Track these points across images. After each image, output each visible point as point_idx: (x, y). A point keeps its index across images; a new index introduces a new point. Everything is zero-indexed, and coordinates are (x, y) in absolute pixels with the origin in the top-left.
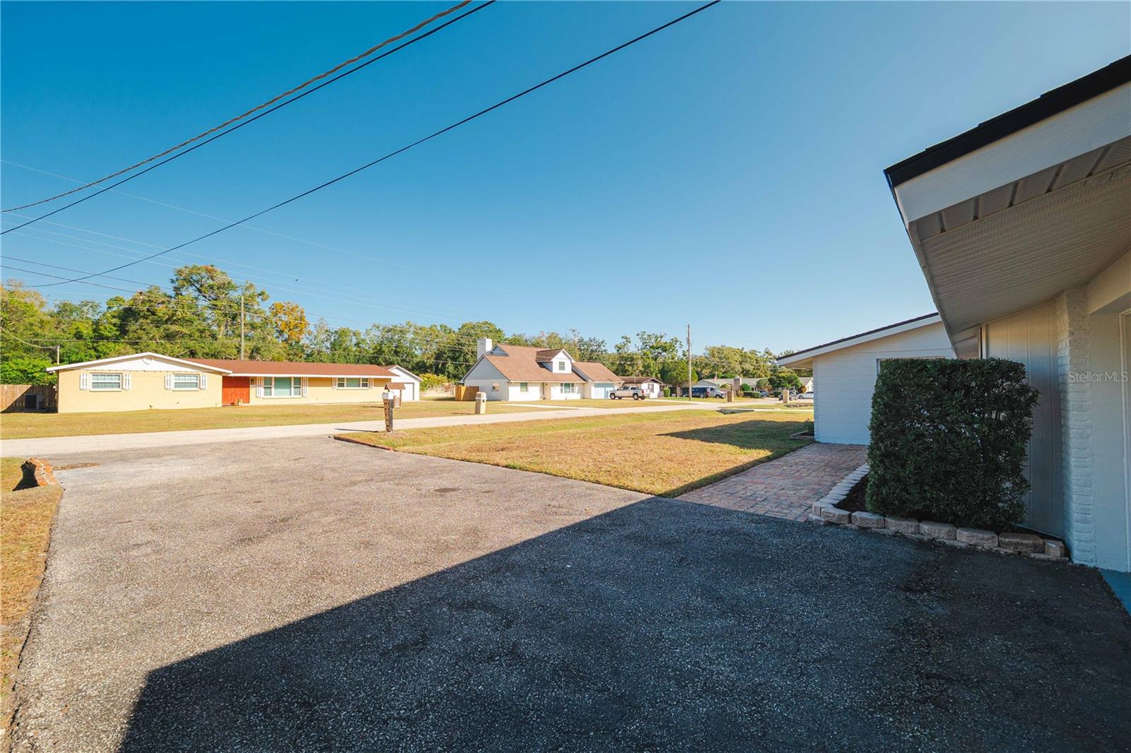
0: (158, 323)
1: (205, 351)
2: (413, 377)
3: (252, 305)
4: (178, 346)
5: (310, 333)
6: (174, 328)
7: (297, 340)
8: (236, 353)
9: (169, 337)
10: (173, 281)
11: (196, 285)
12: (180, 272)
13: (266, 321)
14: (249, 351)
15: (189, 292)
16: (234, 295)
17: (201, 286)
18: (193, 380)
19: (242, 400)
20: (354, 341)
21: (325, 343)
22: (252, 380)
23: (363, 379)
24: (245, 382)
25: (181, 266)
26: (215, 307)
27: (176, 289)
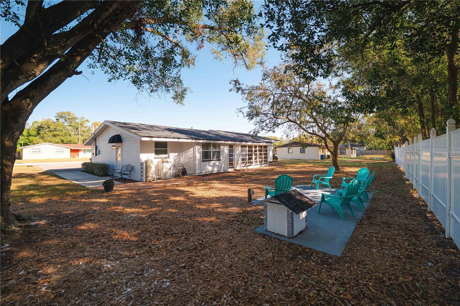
0: (50, 131)
3: (83, 125)
4: (57, 139)
6: (56, 133)
9: (54, 136)
10: (56, 117)
11: (64, 118)
12: (58, 114)
14: (82, 140)
15: (62, 120)
16: (77, 121)
17: (66, 118)
18: (61, 150)
19: (76, 156)
22: (80, 150)
24: (77, 151)
25: (58, 112)
26: (70, 125)
27: (57, 120)
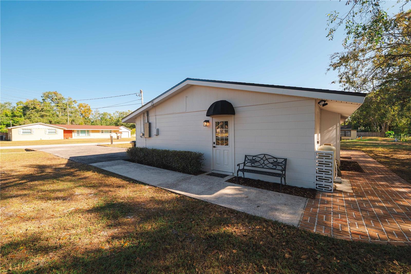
0: (37, 111)
1: (55, 121)
2: (128, 130)
3: (71, 105)
4: (45, 119)
5: (92, 114)
6: (43, 113)
7: (88, 117)
8: (66, 122)
9: (42, 116)
10: (42, 97)
11: (50, 98)
12: (44, 94)
13: (76, 111)
14: (71, 121)
15: (48, 101)
16: (64, 102)
17: (52, 98)
18: (54, 131)
19: (70, 137)
20: (109, 117)
21: (98, 118)
22: (73, 131)
23: (110, 131)
24: (71, 132)
25: (45, 92)
26: (58, 106)
27: (43, 100)
